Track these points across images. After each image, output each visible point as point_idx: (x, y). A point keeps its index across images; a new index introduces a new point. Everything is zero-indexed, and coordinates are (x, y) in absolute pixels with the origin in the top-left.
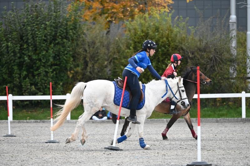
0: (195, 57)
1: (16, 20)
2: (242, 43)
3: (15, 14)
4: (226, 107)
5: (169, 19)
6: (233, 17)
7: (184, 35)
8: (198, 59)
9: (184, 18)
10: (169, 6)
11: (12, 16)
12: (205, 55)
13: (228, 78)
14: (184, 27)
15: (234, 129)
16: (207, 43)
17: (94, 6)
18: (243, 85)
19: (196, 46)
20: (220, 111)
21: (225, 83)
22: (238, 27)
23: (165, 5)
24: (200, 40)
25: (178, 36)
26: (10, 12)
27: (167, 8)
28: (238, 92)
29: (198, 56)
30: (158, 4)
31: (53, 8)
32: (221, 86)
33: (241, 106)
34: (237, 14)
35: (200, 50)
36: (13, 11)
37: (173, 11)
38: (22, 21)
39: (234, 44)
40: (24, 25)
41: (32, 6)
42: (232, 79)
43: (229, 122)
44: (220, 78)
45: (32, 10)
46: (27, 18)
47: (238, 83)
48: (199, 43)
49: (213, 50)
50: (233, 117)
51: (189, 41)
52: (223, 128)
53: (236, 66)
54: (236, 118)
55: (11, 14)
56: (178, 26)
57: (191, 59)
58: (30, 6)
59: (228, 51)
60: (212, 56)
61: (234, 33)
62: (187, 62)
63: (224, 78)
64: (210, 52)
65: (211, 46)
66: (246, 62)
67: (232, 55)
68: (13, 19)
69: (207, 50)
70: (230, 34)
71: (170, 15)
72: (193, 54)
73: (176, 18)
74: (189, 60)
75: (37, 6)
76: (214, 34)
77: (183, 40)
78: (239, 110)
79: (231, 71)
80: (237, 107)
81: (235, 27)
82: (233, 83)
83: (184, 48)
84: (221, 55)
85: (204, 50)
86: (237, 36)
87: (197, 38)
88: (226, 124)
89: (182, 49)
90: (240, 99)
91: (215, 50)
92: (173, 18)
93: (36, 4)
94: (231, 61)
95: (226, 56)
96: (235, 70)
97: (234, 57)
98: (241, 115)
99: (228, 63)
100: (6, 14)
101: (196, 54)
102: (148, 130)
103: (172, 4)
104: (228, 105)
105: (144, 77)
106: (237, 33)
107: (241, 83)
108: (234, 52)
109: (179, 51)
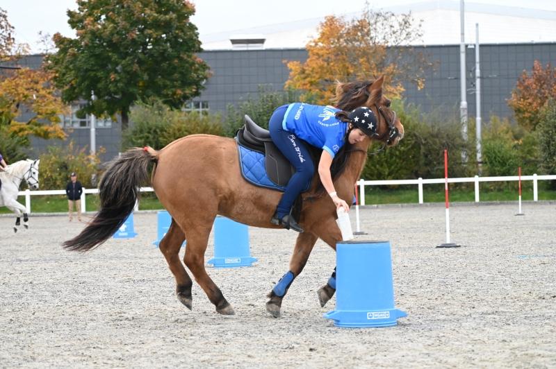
0: (427, 143)
1: (252, 110)
2: (472, 129)
3: (251, 104)
4: (459, 191)
5: (401, 106)
6: (464, 104)
7: (417, 122)
8: (431, 145)
9: (417, 105)
10: (400, 94)
11: (249, 106)
12: (437, 140)
13: (461, 163)
14: (416, 114)
15: (469, 212)
16: (439, 130)
17: (326, 96)
18: (475, 170)
19: (429, 133)
20: (453, 195)
21: (457, 168)
22: (468, 112)
23: (396, 93)
24: (433, 127)
25: (411, 122)
26: (246, 103)
27: (398, 95)
28: (470, 176)
29: (431, 142)
30: (390, 92)
31: (288, 98)
32: (453, 171)
33: (474, 190)
34: (467, 101)
35: (432, 136)
36: (249, 101)
37: (406, 99)
38: (258, 111)
39: (465, 130)
40: (260, 115)
41: (267, 97)
42: (464, 163)
43: (463, 206)
44: (453, 162)
45: (267, 101)
46: (263, 109)
47: (470, 168)
48: (431, 129)
49: (445, 136)
50: (466, 201)
51: (422, 127)
52: (459, 212)
53: (468, 151)
54: (470, 202)
55: (247, 105)
56: (409, 114)
57: (424, 145)
58: (265, 96)
59: (460, 137)
60: (444, 141)
61: (464, 119)
62: (420, 148)
63: (457, 163)
64: (443, 138)
65: (443, 132)
66: (475, 148)
67: (464, 140)
68: (249, 109)
69: (439, 136)
70: (462, 120)
71: (402, 102)
72: (425, 140)
73: (408, 106)
74: (422, 147)
75: (272, 97)
76: (446, 121)
77: (415, 126)
78: (471, 194)
79: (463, 156)
80: (470, 192)
81: (466, 113)
82: (465, 168)
83: (417, 134)
84: (453, 140)
85: (437, 136)
86: (469, 121)
87: (429, 125)
88: (461, 208)
89: (415, 135)
90: (473, 184)
91: (447, 135)
92: (406, 105)
93: (271, 94)
94: (463, 146)
95: (458, 141)
96: (467, 155)
97: (466, 142)
98: (474, 198)
99: (461, 148)
100: (242, 105)
101: (429, 140)
102: (386, 215)
103: (403, 92)
104: (461, 190)
105: (378, 164)
106: (468, 119)
107: (474, 167)
108: (465, 137)
109: (412, 137)
